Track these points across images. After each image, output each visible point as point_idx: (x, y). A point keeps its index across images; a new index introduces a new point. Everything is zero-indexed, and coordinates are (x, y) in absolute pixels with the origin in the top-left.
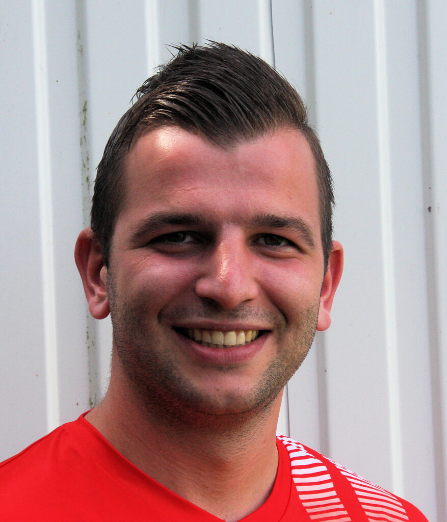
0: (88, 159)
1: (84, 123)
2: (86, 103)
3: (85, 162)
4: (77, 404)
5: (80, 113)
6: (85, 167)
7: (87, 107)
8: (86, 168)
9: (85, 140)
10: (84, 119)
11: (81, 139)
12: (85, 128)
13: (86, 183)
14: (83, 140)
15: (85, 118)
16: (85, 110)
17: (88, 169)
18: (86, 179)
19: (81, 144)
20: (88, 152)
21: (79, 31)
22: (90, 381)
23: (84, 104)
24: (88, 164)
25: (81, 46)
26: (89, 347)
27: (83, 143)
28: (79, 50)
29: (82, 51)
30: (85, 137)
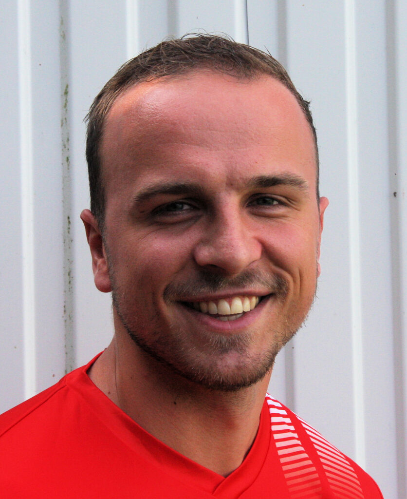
0: (68, 140)
1: (65, 106)
2: (67, 87)
3: (66, 143)
4: (54, 376)
5: (62, 95)
6: (65, 147)
7: (68, 90)
8: (67, 149)
9: (66, 121)
10: (64, 102)
11: (62, 121)
12: (67, 110)
13: (66, 164)
14: (64, 121)
15: (66, 100)
16: (66, 93)
17: (68, 149)
18: (66, 159)
19: (62, 125)
20: (68, 133)
21: (62, 18)
22: (66, 353)
23: (65, 86)
24: (68, 144)
25: (63, 32)
26: (65, 321)
27: (64, 124)
28: (61, 36)
29: (64, 36)
30: (66, 119)
